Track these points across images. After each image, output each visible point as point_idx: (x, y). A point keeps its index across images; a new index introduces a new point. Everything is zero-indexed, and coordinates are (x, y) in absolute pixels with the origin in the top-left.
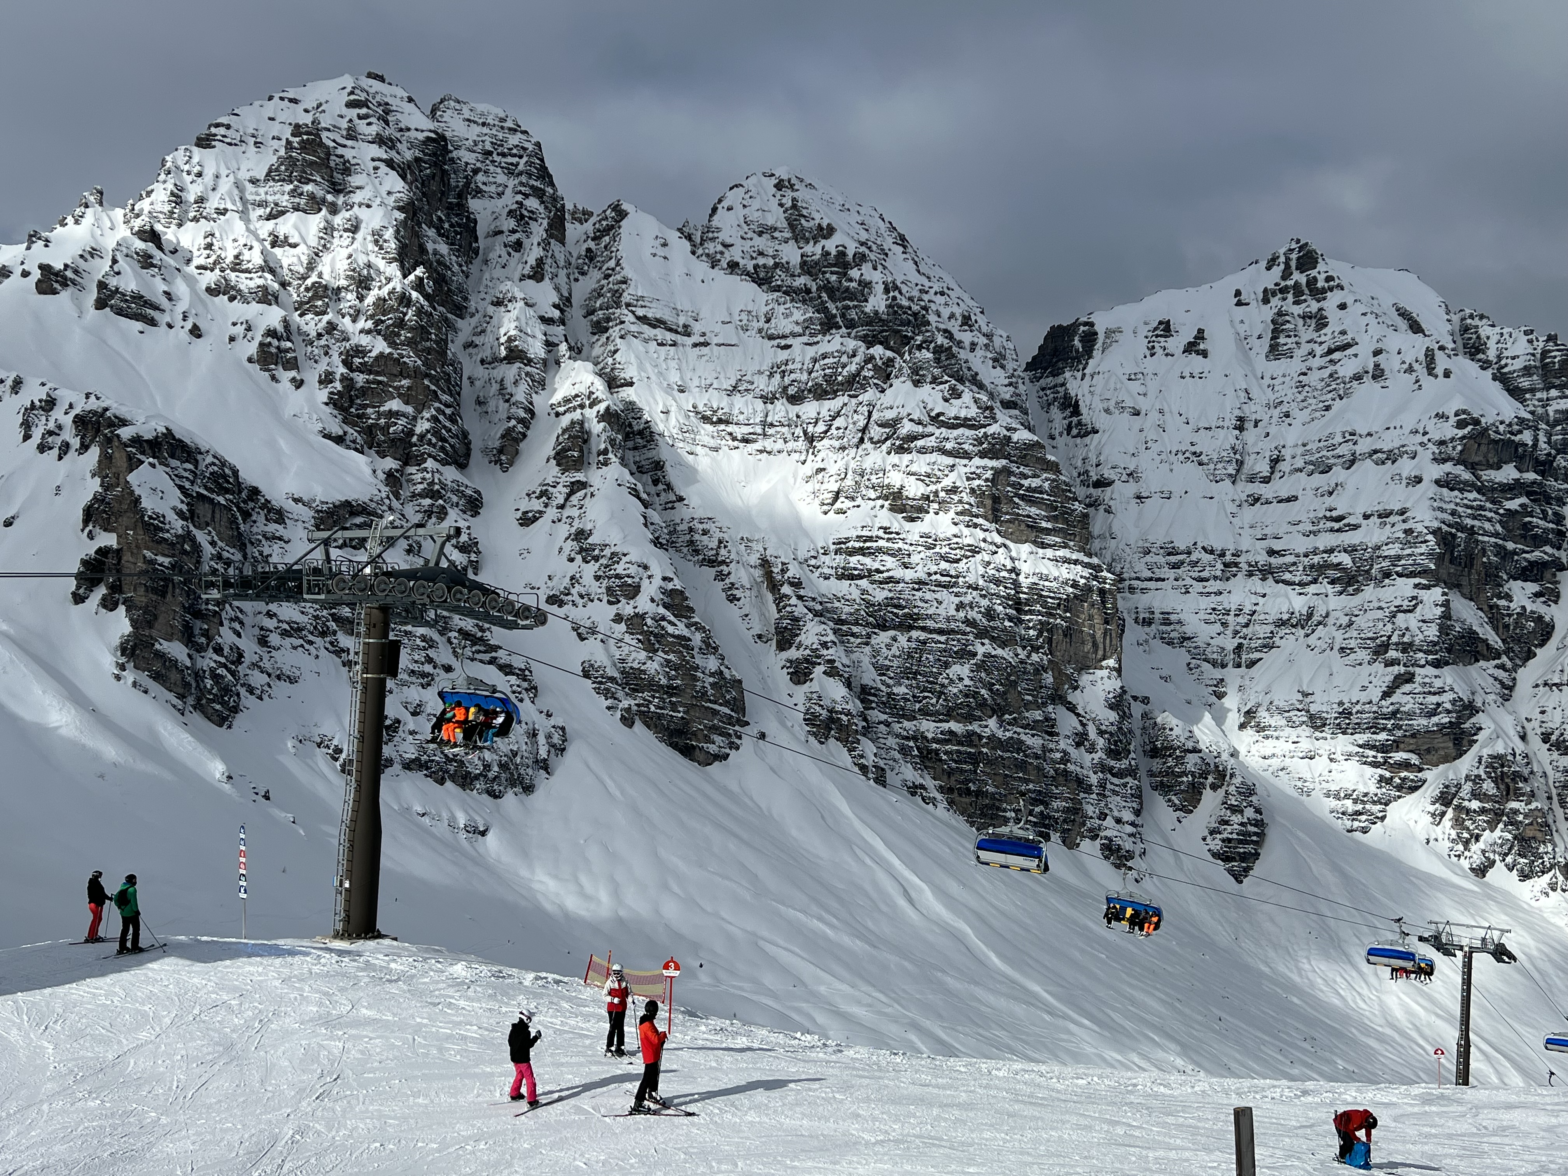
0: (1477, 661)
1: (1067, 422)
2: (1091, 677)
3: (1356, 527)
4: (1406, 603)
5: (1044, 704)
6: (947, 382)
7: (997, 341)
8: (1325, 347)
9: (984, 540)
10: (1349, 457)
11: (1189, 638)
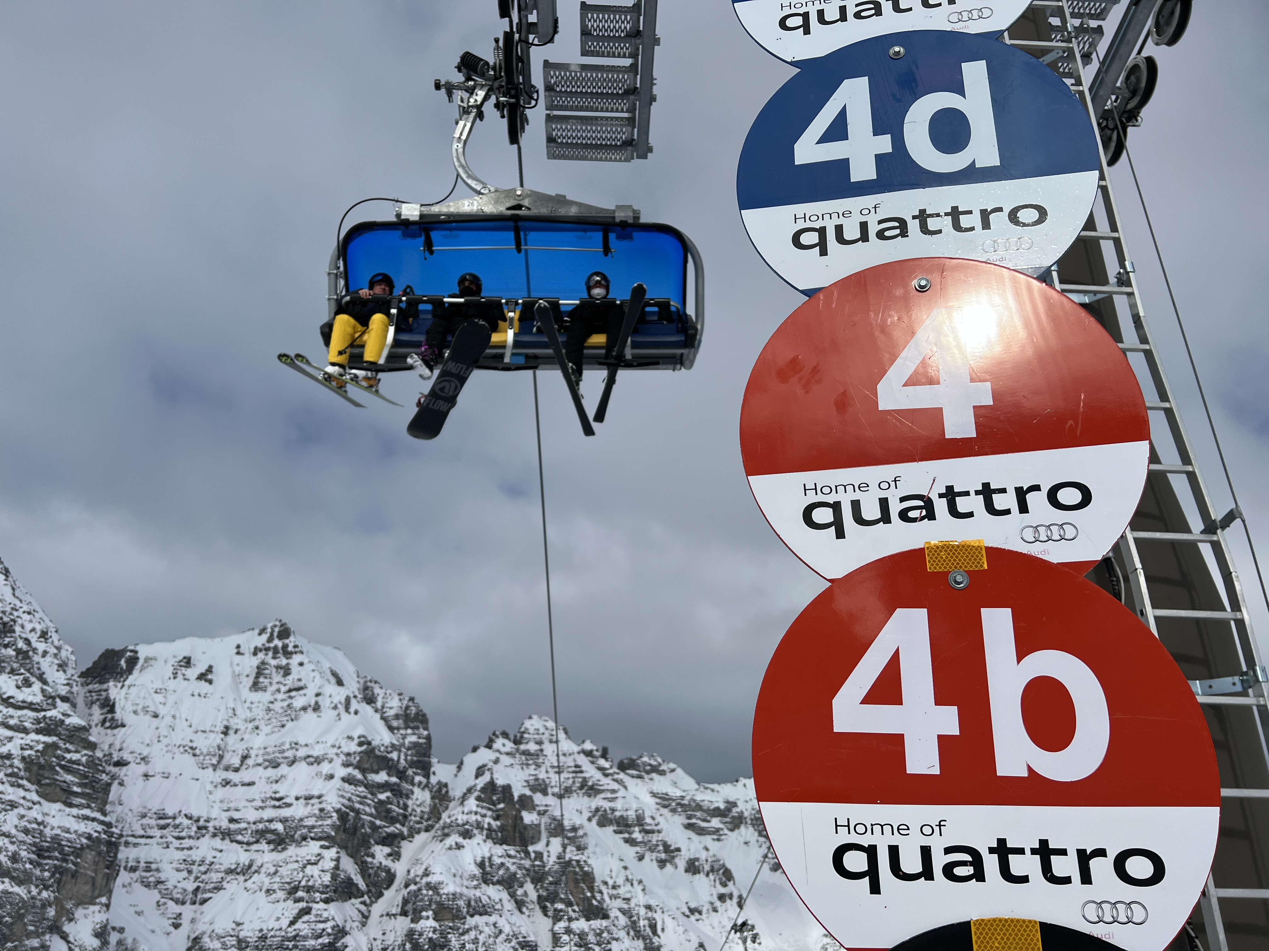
0: (350, 898)
1: (103, 717)
2: (85, 911)
3: (289, 805)
4: (314, 858)
5: (43, 934)
6: (22, 674)
7: (64, 654)
8: (287, 688)
9: (24, 798)
10: (292, 758)
11: (162, 882)
